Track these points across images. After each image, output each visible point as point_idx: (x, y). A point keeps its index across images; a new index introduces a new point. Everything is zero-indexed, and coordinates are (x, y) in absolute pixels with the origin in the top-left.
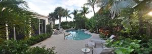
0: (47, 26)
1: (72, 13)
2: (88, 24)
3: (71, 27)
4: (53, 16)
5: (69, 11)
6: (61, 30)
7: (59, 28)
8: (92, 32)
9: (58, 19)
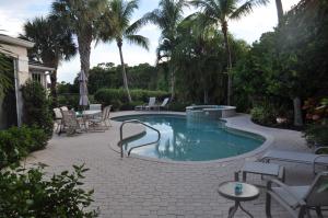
0: (22, 89)
1: (152, 17)
2: (246, 79)
3: (145, 99)
4: (48, 39)
5: (134, 5)
6: (94, 110)
7: (84, 99)
8: (269, 122)
9: (70, 51)
